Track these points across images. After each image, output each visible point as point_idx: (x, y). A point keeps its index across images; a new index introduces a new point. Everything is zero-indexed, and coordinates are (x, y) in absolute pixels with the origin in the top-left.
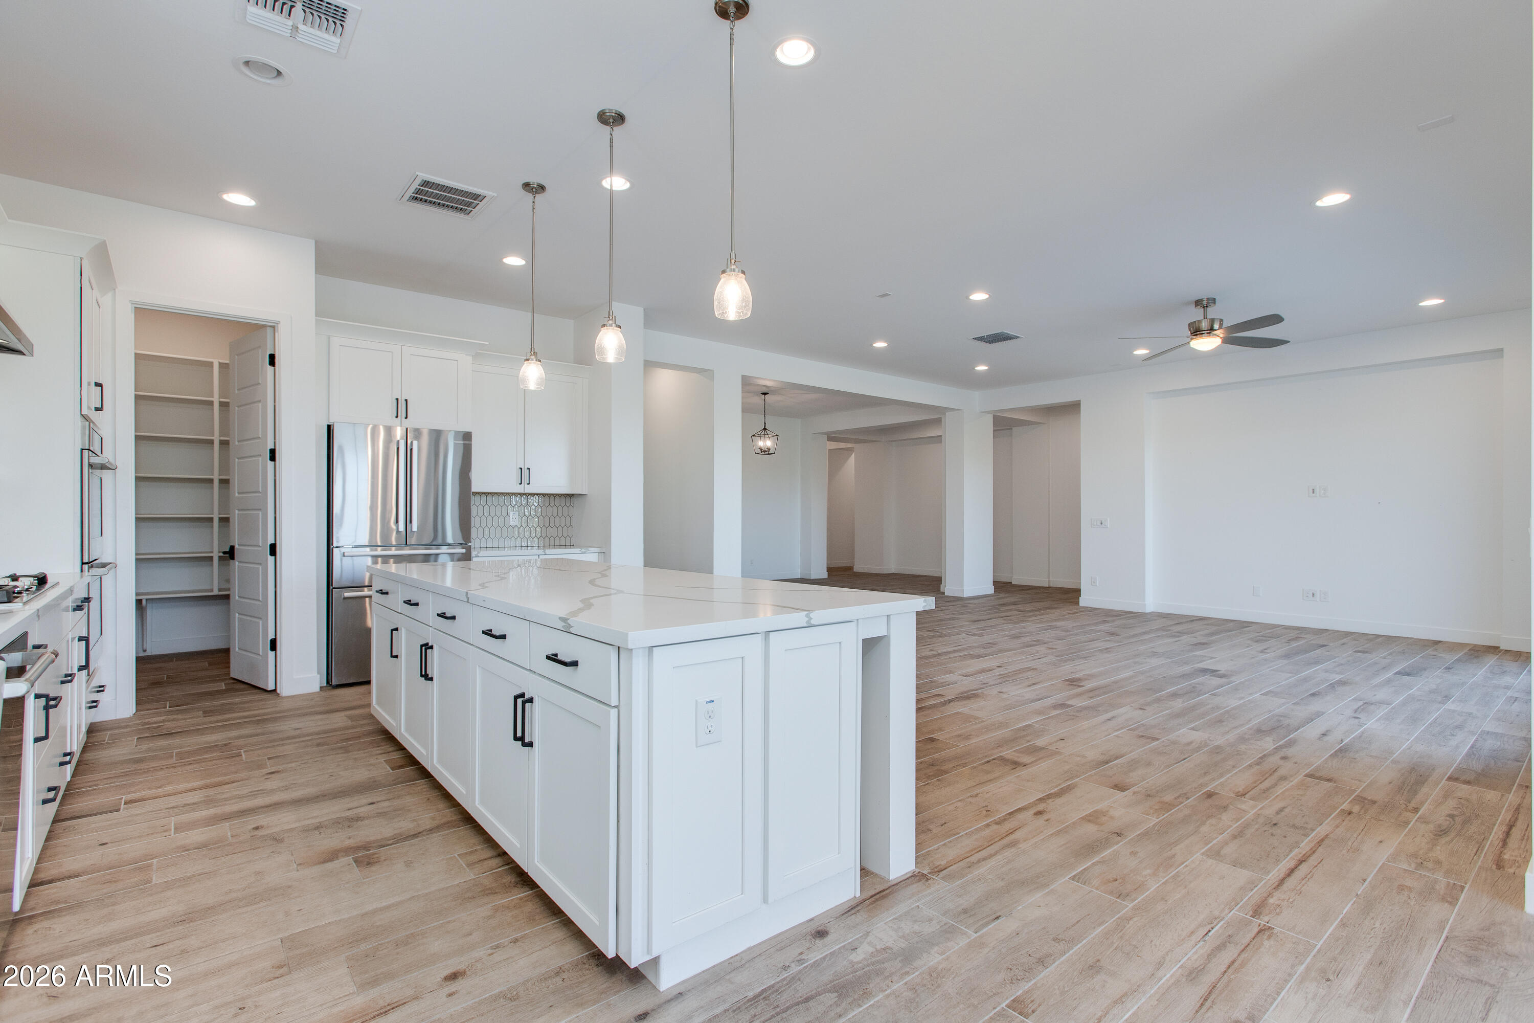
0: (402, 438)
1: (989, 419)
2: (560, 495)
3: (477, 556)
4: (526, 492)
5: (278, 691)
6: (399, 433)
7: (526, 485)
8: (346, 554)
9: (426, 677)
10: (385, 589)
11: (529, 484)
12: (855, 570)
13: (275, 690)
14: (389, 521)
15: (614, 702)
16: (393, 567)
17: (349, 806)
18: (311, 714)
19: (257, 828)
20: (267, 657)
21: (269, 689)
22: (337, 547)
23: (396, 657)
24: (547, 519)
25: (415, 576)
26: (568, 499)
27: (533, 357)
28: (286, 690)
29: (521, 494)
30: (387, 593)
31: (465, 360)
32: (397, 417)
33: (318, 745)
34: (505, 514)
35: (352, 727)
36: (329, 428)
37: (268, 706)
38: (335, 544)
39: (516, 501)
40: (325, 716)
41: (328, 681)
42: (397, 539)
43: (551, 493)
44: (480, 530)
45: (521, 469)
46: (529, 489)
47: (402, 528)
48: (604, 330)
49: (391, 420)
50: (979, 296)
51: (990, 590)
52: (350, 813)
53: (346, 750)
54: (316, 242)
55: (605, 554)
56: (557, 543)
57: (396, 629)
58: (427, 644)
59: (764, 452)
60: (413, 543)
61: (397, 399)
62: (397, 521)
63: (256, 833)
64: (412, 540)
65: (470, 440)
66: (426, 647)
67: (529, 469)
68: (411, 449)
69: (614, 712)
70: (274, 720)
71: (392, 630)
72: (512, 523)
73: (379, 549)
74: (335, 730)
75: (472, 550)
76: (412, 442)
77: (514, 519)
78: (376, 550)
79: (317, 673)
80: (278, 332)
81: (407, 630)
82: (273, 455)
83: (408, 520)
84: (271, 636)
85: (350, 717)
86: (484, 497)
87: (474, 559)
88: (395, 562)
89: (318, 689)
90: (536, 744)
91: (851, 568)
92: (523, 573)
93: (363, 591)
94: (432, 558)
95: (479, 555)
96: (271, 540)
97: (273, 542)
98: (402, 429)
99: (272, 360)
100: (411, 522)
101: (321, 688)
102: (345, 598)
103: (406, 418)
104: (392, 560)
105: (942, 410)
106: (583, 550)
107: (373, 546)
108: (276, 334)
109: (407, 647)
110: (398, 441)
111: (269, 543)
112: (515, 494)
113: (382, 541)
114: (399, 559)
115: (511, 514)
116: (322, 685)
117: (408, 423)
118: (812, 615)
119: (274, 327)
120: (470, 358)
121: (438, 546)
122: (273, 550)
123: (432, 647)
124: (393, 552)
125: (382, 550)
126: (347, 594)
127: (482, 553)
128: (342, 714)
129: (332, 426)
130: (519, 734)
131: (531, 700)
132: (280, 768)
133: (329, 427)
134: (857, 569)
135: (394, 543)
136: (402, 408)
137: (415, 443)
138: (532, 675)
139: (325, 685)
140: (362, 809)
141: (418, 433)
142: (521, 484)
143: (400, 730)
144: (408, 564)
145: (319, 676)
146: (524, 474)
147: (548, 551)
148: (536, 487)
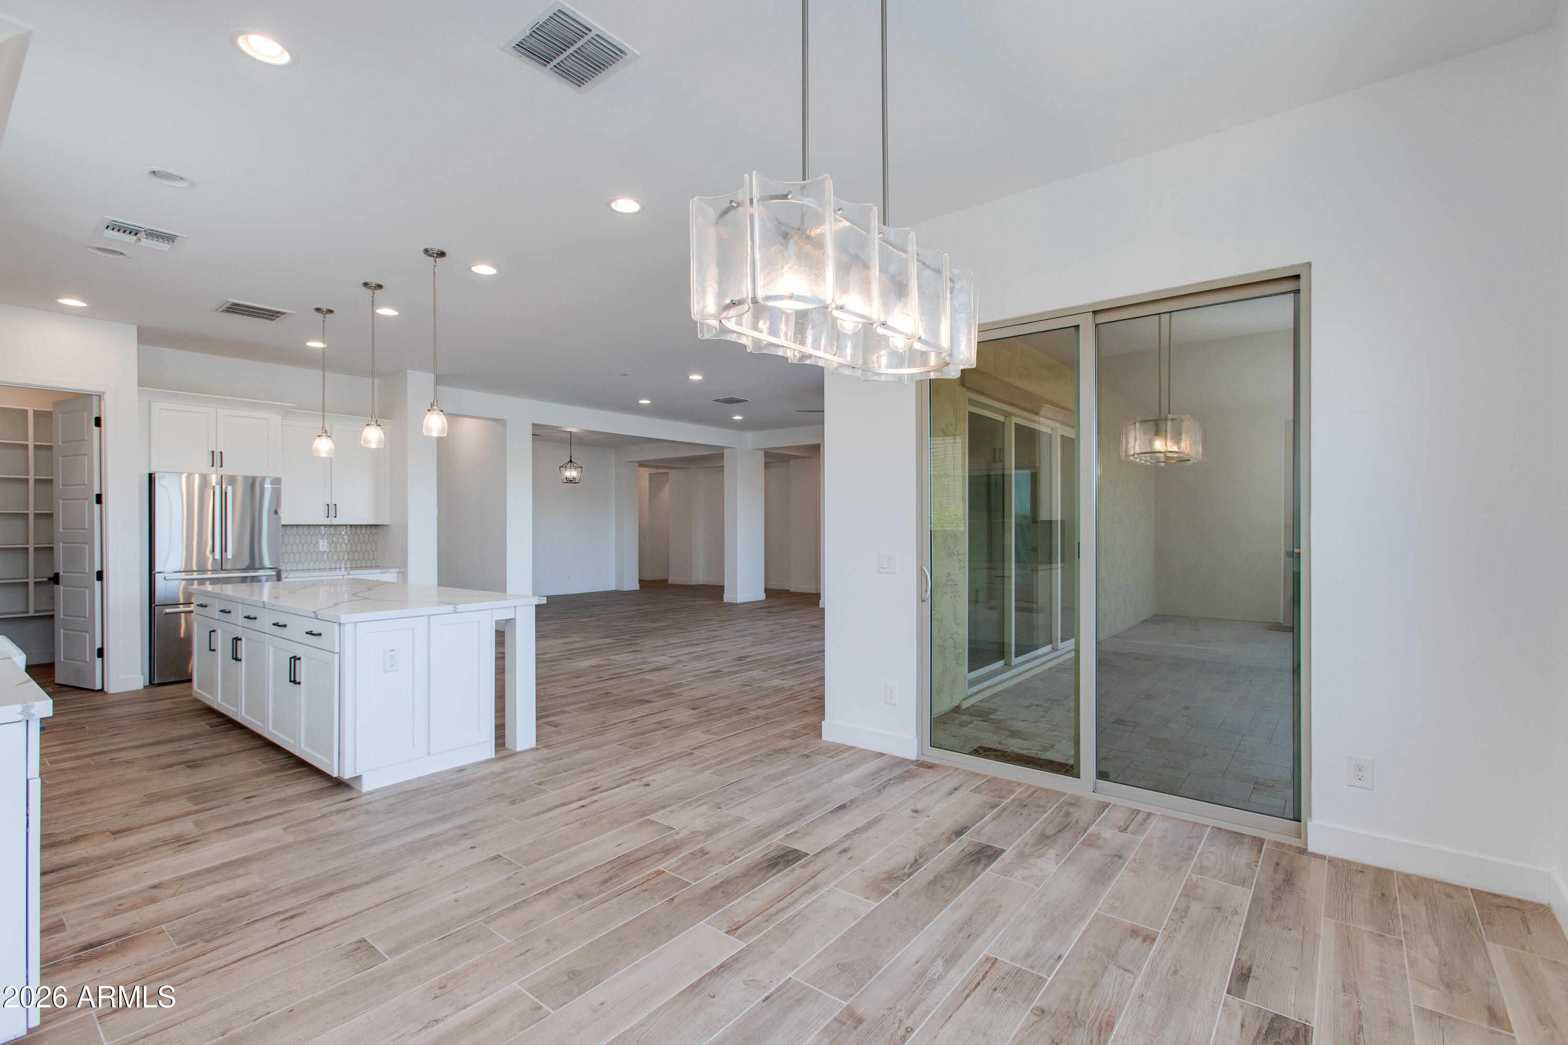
0: (217, 484)
1: (761, 455)
2: (366, 526)
3: (287, 577)
4: (333, 524)
5: (106, 690)
6: (214, 479)
7: (333, 519)
8: (167, 578)
9: (237, 659)
10: (204, 603)
11: (335, 517)
12: (669, 582)
13: (102, 690)
14: (205, 551)
15: (337, 651)
16: (209, 588)
17: (179, 746)
18: (139, 702)
19: (112, 759)
20: (94, 664)
21: (97, 689)
22: (158, 573)
23: (214, 650)
24: (354, 545)
25: (230, 593)
26: (373, 529)
27: (324, 434)
28: (113, 687)
29: (330, 526)
30: (206, 606)
31: (274, 419)
32: (213, 466)
33: (149, 719)
34: (314, 542)
35: (176, 708)
36: (151, 477)
37: (98, 699)
38: (157, 570)
39: (325, 531)
40: (150, 704)
41: (150, 682)
42: (212, 565)
43: (357, 524)
44: (292, 555)
45: (328, 505)
46: (335, 522)
47: (218, 556)
48: (367, 428)
49: (206, 468)
50: (696, 377)
51: (762, 596)
52: (180, 749)
53: (173, 720)
54: (138, 327)
55: (403, 574)
56: (364, 565)
57: (214, 631)
58: (237, 637)
59: (570, 481)
60: (229, 568)
61: (213, 452)
62: (213, 551)
63: (112, 761)
64: (228, 566)
65: (280, 484)
66: (237, 639)
67: (335, 505)
68: (226, 493)
69: (337, 656)
70: (106, 708)
71: (211, 632)
72: (321, 549)
73: (195, 573)
74: (164, 710)
75: (282, 572)
76: (226, 488)
77: (323, 545)
78: (192, 575)
79: (140, 674)
80: (104, 400)
81: (223, 631)
82: (99, 499)
83: (224, 549)
84: (98, 645)
85: (175, 703)
86: (295, 529)
87: (284, 580)
88: (210, 584)
89: (142, 687)
90: (302, 683)
91: (667, 580)
92: (332, 590)
93: (179, 608)
94: (249, 579)
95: (289, 576)
96: (97, 568)
97: (100, 570)
98: (217, 477)
99: (98, 422)
100: (226, 551)
101: (145, 687)
102: (166, 614)
103: (221, 466)
104: (208, 582)
105: (723, 448)
106: (384, 571)
107: (188, 571)
108: (102, 402)
109: (222, 642)
110: (214, 487)
111: (96, 570)
112: (325, 526)
113: (197, 565)
114: (214, 581)
115: (321, 541)
116: (146, 685)
117: (222, 471)
118: (457, 607)
119: (100, 396)
120: (279, 417)
121: (255, 569)
122: (100, 576)
123: (240, 639)
124: (209, 575)
125: (197, 574)
126: (168, 610)
127: (292, 575)
128: (167, 701)
129: (153, 476)
130: (292, 679)
131: (299, 659)
132: (120, 732)
133: (150, 475)
134: (672, 580)
135: (210, 568)
136: (217, 459)
137: (230, 488)
138: (302, 645)
139: (148, 684)
140: (190, 747)
141: (232, 480)
142: (328, 517)
143: (217, 700)
144: (224, 585)
145: (142, 677)
146: (332, 510)
147: (351, 572)
148: (343, 518)
